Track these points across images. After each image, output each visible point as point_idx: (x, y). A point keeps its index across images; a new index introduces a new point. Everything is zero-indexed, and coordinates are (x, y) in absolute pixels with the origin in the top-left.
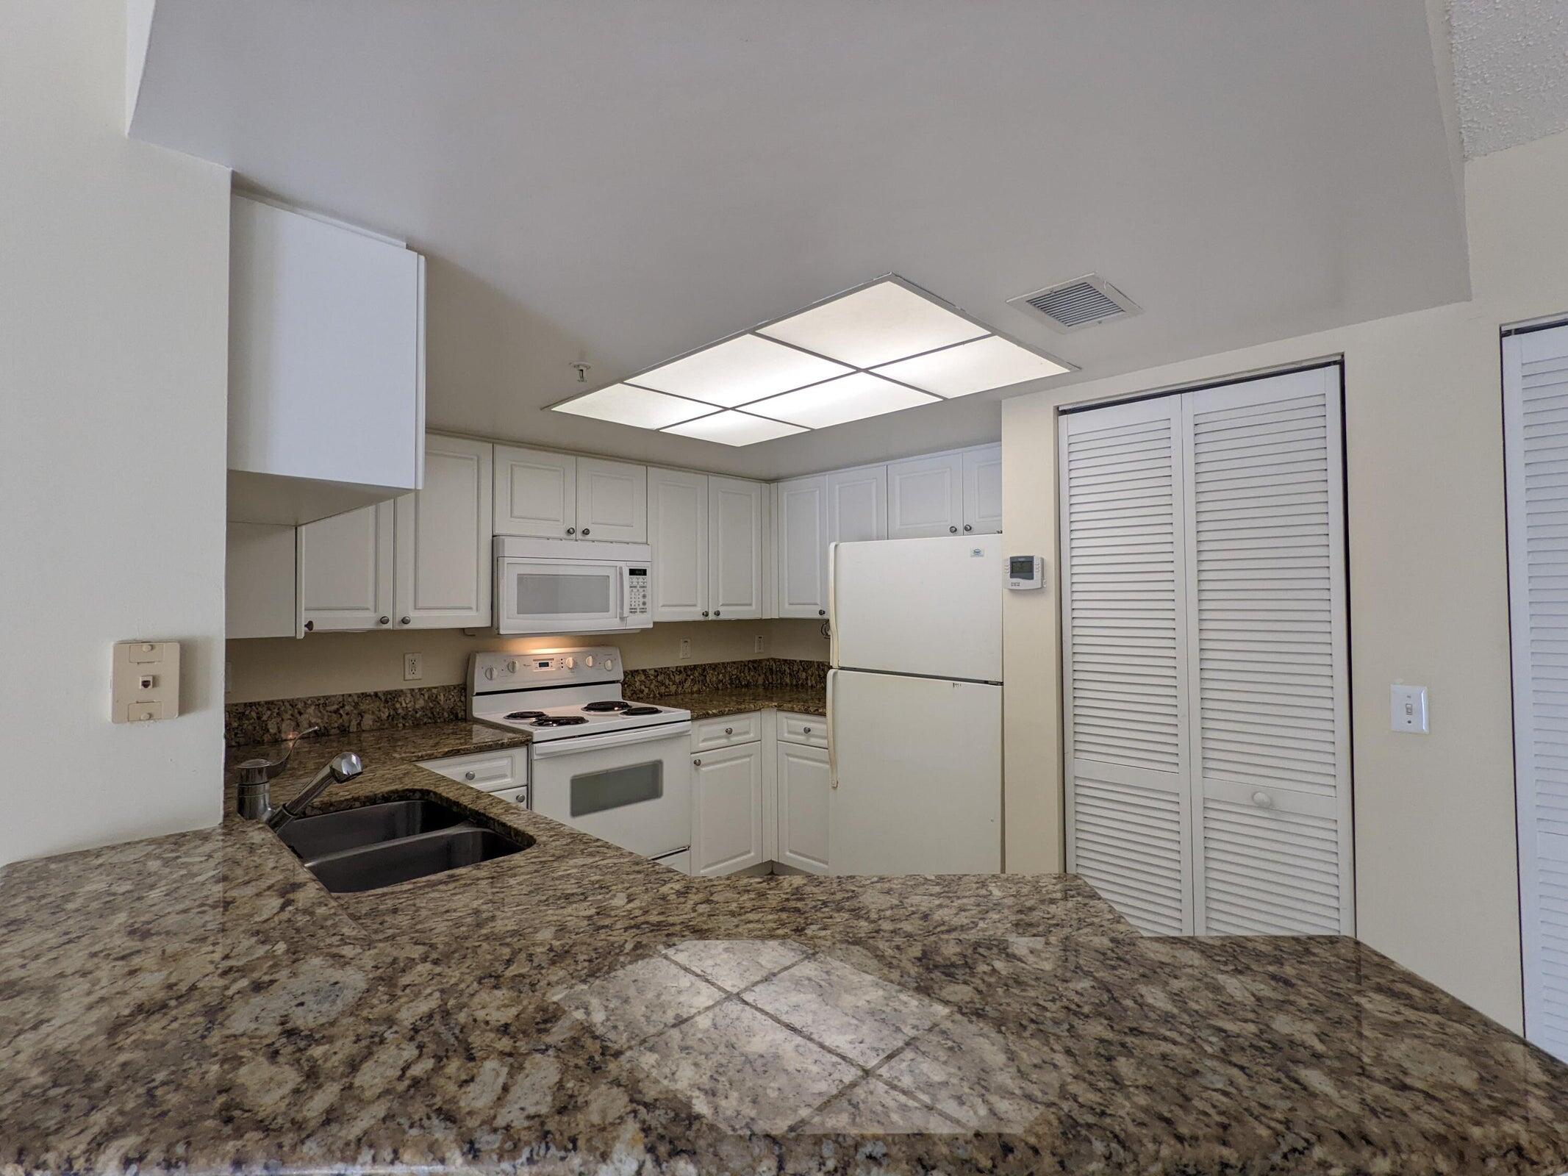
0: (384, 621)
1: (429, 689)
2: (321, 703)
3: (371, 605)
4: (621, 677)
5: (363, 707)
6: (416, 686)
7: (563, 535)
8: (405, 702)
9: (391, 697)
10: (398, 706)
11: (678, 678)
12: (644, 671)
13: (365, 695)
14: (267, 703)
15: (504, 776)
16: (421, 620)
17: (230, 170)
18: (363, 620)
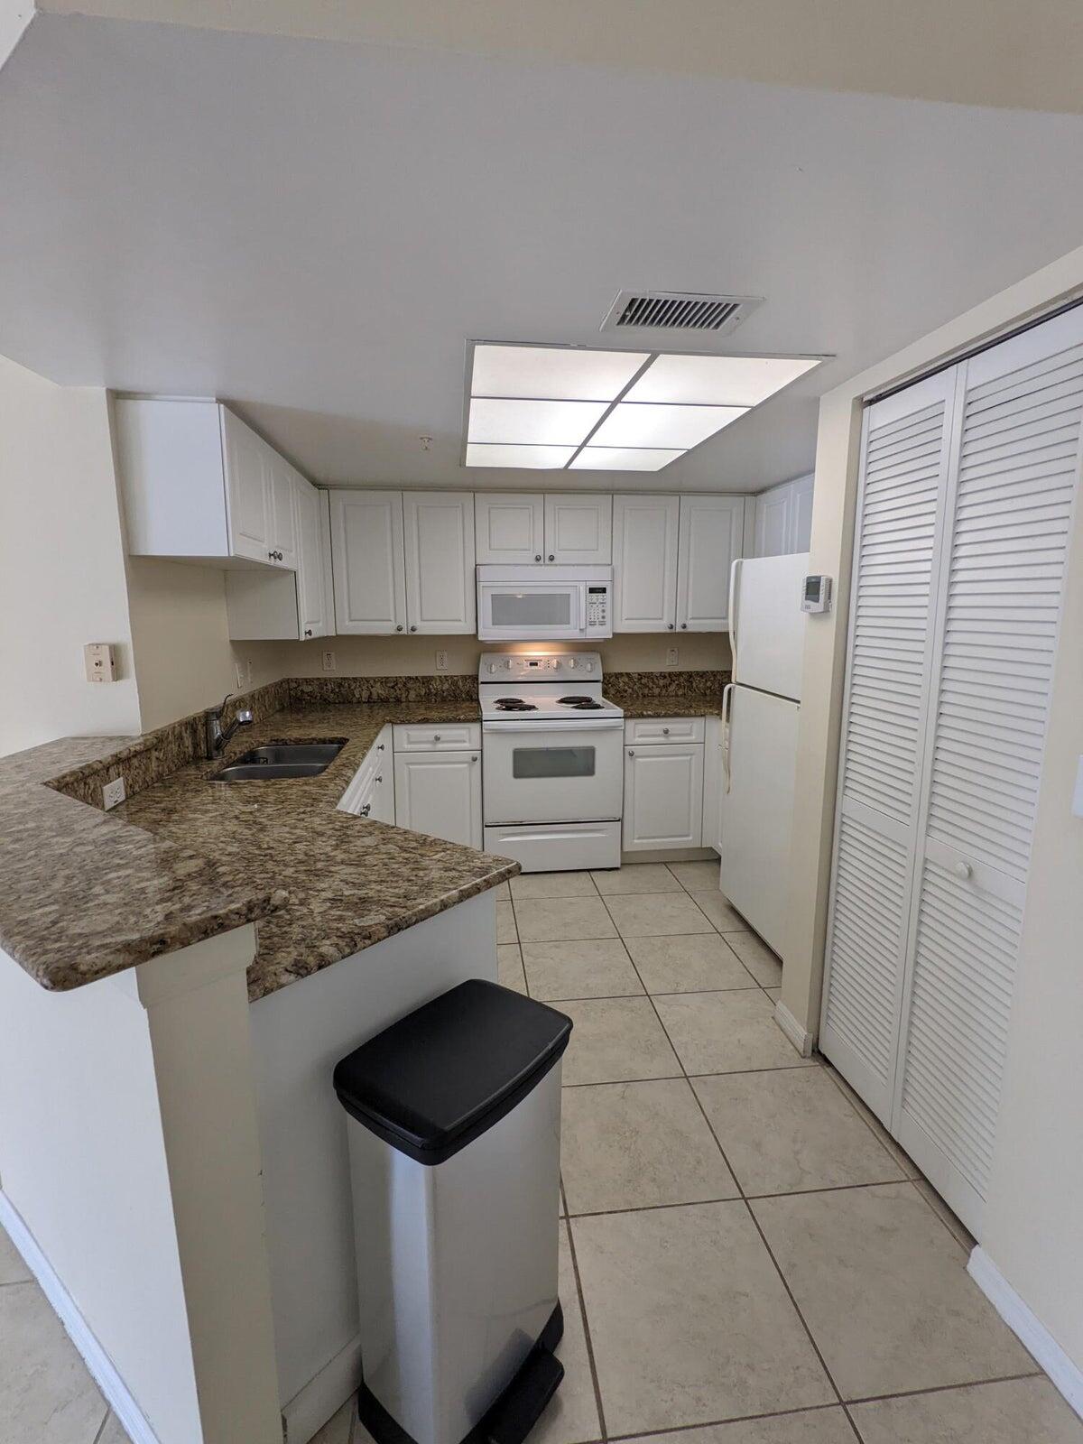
0: (399, 629)
1: (452, 677)
2: (384, 681)
3: (392, 618)
4: (601, 678)
5: (409, 685)
6: (443, 674)
7: (534, 562)
8: (435, 685)
9: (427, 680)
10: (431, 686)
11: (661, 682)
12: (628, 674)
13: (410, 678)
14: (353, 678)
15: (464, 742)
16: (425, 629)
17: (104, 388)
18: (388, 629)
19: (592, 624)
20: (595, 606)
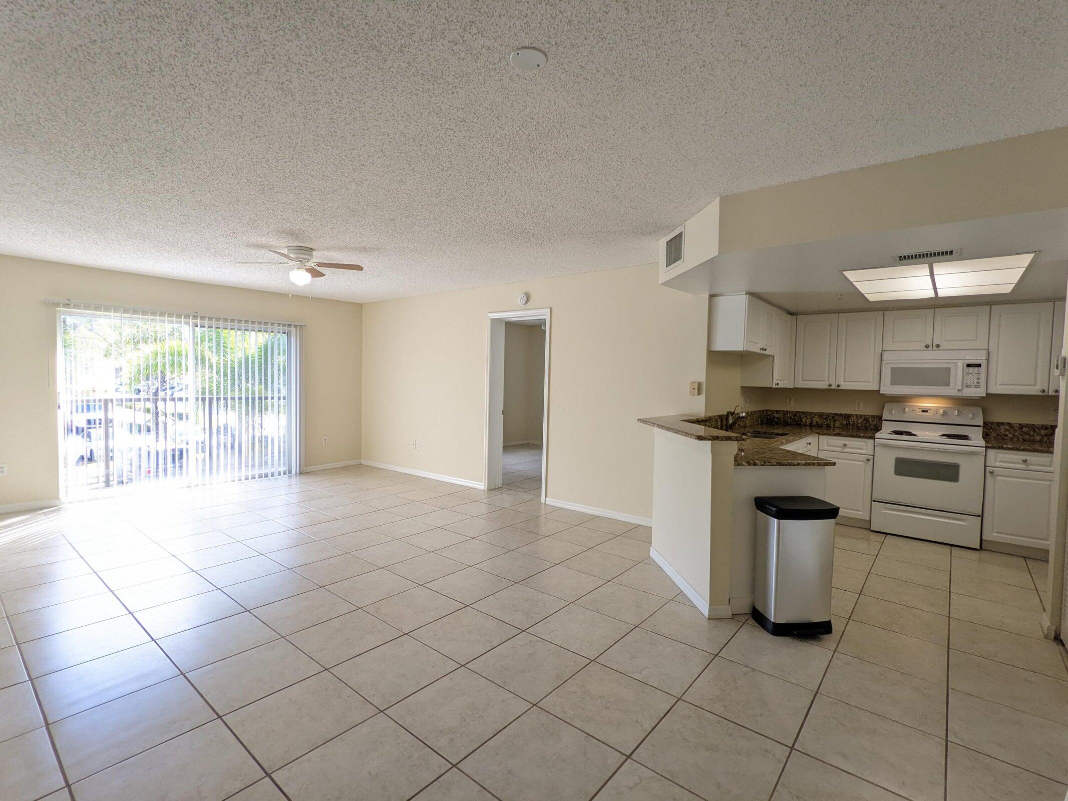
0: (830, 385)
1: (864, 416)
2: (821, 415)
3: (826, 380)
4: (982, 424)
5: (836, 418)
6: (859, 413)
7: (924, 348)
8: (852, 420)
9: (847, 417)
10: (850, 420)
12: (1009, 424)
13: (838, 414)
14: (802, 412)
15: (862, 449)
16: (845, 386)
17: (708, 295)
18: (823, 385)
19: (968, 386)
20: (970, 375)
